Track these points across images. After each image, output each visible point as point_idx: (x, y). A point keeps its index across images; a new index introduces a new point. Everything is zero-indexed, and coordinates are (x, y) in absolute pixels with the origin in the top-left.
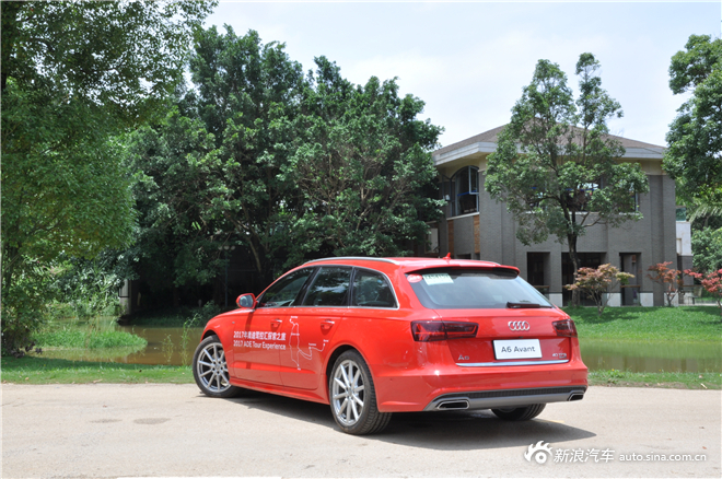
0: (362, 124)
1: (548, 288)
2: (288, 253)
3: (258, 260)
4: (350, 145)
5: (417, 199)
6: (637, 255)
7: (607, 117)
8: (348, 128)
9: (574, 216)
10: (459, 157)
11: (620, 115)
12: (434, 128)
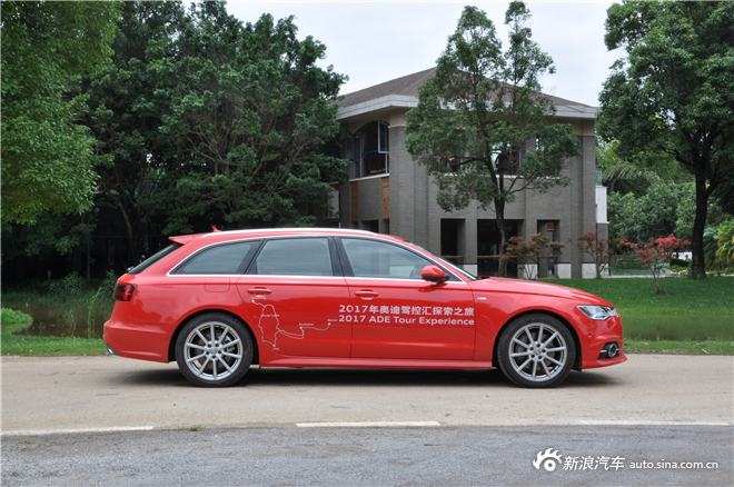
0: (259, 70)
1: (462, 259)
2: (167, 217)
3: (129, 224)
4: (246, 94)
5: (320, 157)
6: (556, 223)
7: (539, 73)
8: (243, 74)
9: (501, 179)
10: (367, 110)
11: (552, 71)
12: (336, 76)
